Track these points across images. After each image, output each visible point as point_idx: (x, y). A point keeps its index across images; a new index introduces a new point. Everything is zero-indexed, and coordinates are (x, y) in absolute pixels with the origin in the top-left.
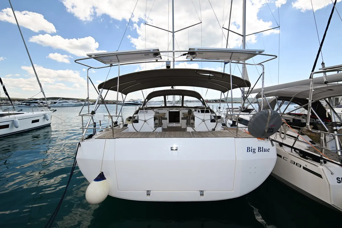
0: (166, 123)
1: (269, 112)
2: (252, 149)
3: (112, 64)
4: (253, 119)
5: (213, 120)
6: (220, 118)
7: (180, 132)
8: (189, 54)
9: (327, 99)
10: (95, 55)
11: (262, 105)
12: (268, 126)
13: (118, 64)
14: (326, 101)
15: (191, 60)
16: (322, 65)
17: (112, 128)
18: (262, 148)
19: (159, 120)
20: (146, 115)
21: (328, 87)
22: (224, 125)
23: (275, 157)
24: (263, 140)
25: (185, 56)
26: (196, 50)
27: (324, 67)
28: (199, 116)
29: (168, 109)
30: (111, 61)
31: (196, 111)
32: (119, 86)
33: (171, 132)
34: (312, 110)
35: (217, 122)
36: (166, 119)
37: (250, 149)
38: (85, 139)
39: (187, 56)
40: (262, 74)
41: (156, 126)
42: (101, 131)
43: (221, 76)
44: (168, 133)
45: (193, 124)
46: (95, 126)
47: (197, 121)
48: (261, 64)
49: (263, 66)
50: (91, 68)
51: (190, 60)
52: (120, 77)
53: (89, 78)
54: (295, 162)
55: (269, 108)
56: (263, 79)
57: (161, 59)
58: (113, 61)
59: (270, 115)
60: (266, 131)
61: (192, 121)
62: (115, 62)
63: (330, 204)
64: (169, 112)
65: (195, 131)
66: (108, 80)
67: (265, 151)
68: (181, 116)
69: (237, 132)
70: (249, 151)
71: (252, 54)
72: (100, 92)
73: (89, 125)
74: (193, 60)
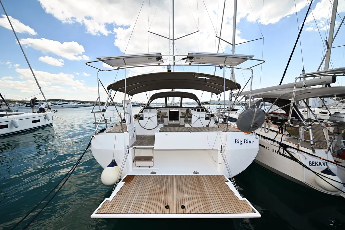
0: (167, 120)
1: (255, 110)
2: (239, 141)
3: (119, 67)
4: (241, 116)
5: (207, 117)
6: (213, 116)
7: (179, 128)
8: (188, 59)
9: (305, 100)
10: (104, 58)
11: (250, 104)
12: (253, 122)
13: (125, 67)
14: (304, 102)
15: (190, 65)
16: (303, 72)
17: (121, 123)
18: (247, 140)
19: (161, 118)
20: (150, 113)
21: (306, 90)
22: (216, 122)
23: (258, 147)
24: (248, 134)
25: (185, 60)
26: (194, 55)
27: (304, 73)
28: (195, 114)
29: (169, 109)
30: (118, 64)
31: (193, 110)
32: (126, 88)
33: (172, 127)
34: (293, 109)
35: (211, 119)
36: (167, 117)
37: (238, 141)
38: (98, 133)
39: (186, 61)
40: (251, 78)
41: (159, 123)
42: (111, 127)
43: (215, 79)
44: (169, 128)
45: (190, 121)
46: (106, 122)
47: (194, 119)
48: (251, 68)
49: (252, 70)
50: (101, 70)
51: (188, 64)
52: (127, 79)
53: (99, 80)
54: (276, 151)
55: (255, 107)
56: (252, 82)
57: (163, 63)
58: (120, 64)
59: (256, 113)
60: (252, 126)
61: (189, 119)
62: (122, 65)
63: (302, 181)
64: (170, 111)
65: (192, 127)
66: (116, 81)
67: (250, 142)
68: (180, 114)
69: (227, 127)
70: (236, 142)
71: (244, 59)
72: (109, 92)
73: (100, 121)
74: (191, 64)
